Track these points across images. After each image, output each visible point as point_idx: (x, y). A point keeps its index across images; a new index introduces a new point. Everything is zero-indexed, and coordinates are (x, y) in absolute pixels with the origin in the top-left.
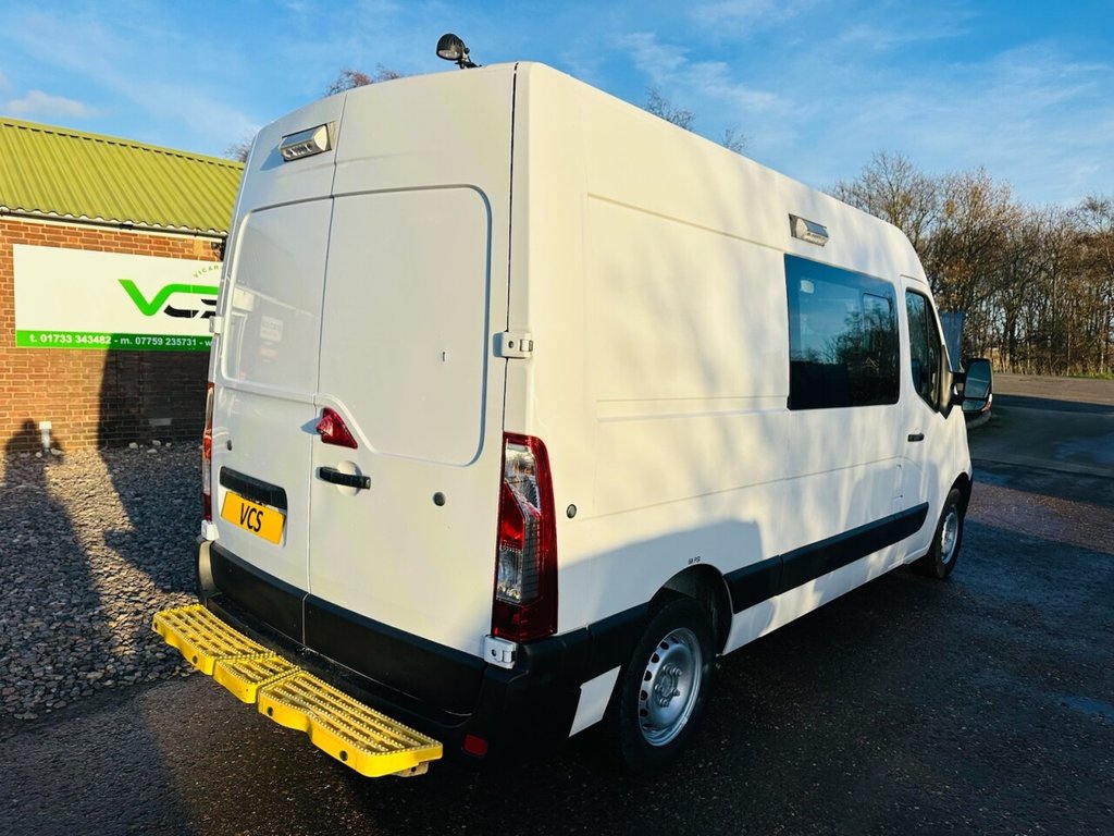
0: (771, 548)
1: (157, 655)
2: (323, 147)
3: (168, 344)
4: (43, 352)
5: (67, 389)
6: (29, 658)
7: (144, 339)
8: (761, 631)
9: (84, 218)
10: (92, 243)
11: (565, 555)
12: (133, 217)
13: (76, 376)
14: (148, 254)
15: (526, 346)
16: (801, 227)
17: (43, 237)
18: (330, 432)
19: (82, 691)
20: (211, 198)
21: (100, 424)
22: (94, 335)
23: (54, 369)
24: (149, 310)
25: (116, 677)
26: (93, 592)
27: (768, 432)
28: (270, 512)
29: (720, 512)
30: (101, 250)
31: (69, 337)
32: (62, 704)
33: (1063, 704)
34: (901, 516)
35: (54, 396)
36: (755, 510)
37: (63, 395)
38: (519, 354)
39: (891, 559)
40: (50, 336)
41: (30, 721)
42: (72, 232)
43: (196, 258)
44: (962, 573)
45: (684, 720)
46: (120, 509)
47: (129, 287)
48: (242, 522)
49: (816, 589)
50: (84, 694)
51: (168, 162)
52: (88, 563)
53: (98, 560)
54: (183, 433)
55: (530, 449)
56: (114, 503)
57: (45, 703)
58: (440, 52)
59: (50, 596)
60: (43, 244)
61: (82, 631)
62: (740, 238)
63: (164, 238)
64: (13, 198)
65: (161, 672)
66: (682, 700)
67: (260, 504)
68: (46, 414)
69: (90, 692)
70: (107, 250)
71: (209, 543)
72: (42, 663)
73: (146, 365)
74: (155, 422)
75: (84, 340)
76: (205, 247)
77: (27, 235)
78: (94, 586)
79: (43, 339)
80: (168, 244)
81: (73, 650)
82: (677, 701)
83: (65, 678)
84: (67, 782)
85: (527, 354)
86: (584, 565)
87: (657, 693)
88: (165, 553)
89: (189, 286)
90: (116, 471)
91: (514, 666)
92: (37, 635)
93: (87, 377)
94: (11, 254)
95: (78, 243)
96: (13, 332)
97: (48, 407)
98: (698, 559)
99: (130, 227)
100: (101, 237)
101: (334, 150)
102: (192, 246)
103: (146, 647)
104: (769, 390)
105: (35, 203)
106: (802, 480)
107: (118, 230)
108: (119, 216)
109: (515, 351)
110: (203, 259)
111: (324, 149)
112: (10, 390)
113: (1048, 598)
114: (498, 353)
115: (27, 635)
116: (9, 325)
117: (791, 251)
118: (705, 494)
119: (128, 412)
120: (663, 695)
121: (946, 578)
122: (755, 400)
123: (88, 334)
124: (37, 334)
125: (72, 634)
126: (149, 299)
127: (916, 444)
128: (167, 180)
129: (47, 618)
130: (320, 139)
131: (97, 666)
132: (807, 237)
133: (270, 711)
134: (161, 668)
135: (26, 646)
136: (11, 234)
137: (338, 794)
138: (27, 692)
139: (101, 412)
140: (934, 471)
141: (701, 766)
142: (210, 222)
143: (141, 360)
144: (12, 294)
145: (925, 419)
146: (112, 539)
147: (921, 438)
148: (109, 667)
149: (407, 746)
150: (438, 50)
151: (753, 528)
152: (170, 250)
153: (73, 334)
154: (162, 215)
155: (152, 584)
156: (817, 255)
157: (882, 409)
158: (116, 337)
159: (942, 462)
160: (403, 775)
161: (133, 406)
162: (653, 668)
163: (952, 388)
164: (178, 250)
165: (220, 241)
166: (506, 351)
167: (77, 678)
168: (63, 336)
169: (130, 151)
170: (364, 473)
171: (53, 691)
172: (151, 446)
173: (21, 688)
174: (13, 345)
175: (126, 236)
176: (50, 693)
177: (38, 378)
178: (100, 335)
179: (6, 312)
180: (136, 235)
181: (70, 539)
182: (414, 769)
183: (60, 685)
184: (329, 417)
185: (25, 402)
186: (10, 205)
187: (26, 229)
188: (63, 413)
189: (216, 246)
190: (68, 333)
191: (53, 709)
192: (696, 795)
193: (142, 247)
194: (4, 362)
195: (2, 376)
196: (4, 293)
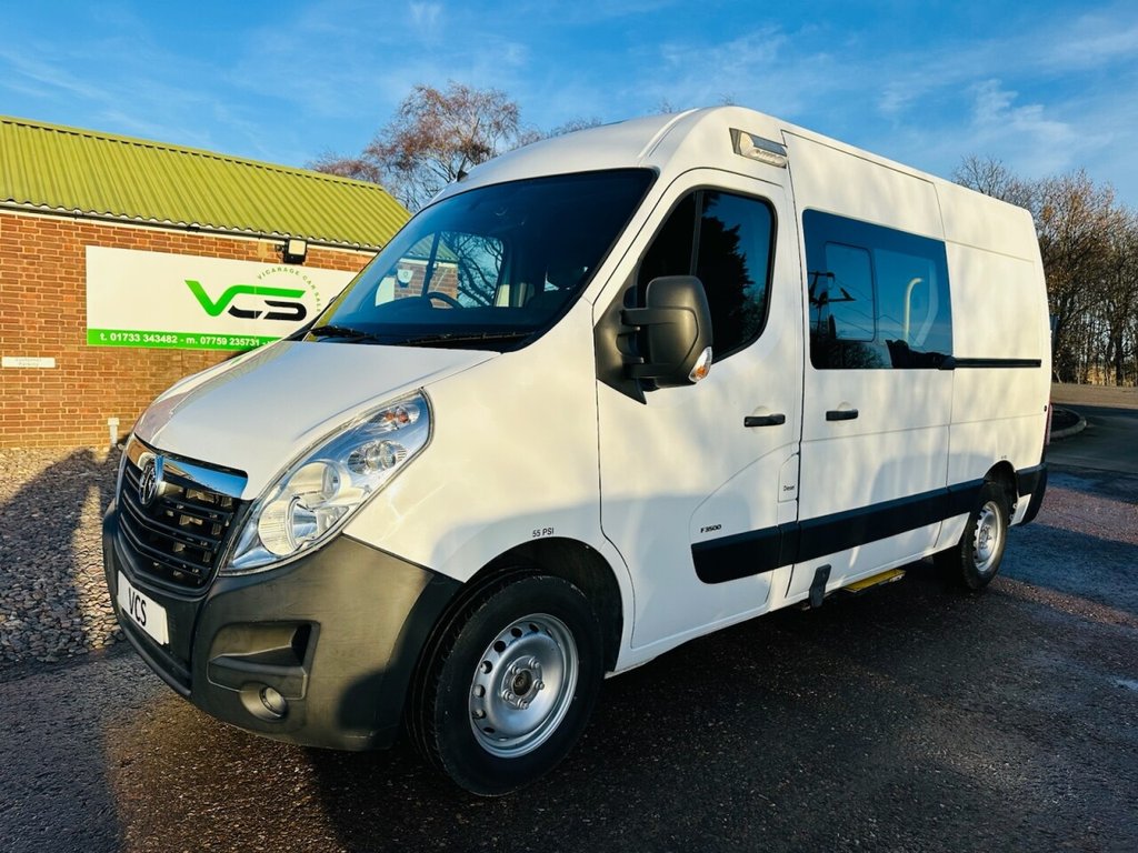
3: (232, 344)
4: (113, 350)
5: (134, 387)
6: (60, 611)
7: (209, 338)
9: (153, 221)
10: (160, 245)
12: (200, 220)
13: (143, 375)
14: (215, 256)
17: (114, 239)
22: (161, 334)
23: (123, 367)
24: (213, 310)
30: (168, 251)
31: (138, 336)
32: (84, 650)
33: (1121, 686)
35: (123, 393)
37: (131, 392)
40: (119, 335)
41: (51, 663)
42: (142, 235)
43: (260, 260)
44: (1028, 565)
47: (195, 287)
57: (67, 649)
60: (114, 246)
63: (229, 240)
64: (87, 202)
68: (114, 410)
70: (175, 252)
72: (71, 616)
75: (152, 339)
76: (268, 249)
77: (99, 237)
79: (113, 337)
80: (233, 246)
84: (75, 714)
89: (253, 288)
93: (153, 375)
94: (84, 255)
95: (147, 245)
96: (85, 330)
97: (116, 404)
99: (197, 229)
100: (169, 239)
102: (256, 248)
105: (107, 206)
107: (185, 232)
108: (186, 219)
110: (266, 261)
112: (81, 386)
113: (1122, 590)
116: (80, 324)
123: (155, 333)
124: (107, 333)
126: (214, 300)
128: (235, 187)
136: (84, 236)
138: (52, 639)
141: (710, 725)
142: (274, 225)
143: (206, 359)
144: (84, 293)
152: (235, 252)
153: (141, 333)
154: (228, 219)
158: (181, 336)
165: (283, 243)
168: (132, 335)
169: (201, 159)
173: (48, 636)
174: (85, 343)
175: (191, 238)
177: (107, 375)
178: (166, 334)
179: (78, 311)
180: (202, 237)
185: (94, 399)
186: (84, 208)
187: (98, 231)
188: (132, 410)
189: (279, 248)
190: (138, 332)
191: (75, 655)
192: (700, 750)
193: (208, 249)
194: (76, 359)
195: (73, 373)
196: (77, 293)
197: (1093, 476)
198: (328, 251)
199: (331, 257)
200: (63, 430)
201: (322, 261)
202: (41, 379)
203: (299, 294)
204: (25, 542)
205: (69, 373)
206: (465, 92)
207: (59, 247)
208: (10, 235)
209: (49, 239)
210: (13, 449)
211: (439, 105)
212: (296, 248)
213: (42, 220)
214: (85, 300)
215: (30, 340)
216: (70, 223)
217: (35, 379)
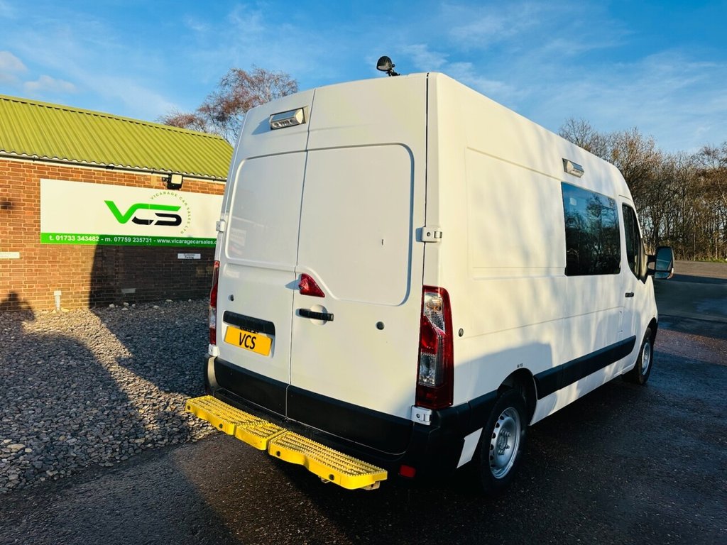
0: (557, 360)
1: (174, 429)
2: (300, 121)
3: (134, 241)
4: (57, 246)
5: (71, 270)
6: (97, 431)
7: (120, 238)
8: (549, 412)
9: (84, 162)
10: (89, 178)
11: (457, 358)
12: (114, 162)
13: (77, 262)
14: (123, 185)
15: (438, 235)
17: (59, 174)
18: (306, 287)
19: (135, 450)
20: (159, 149)
21: (91, 292)
22: (89, 236)
23: (64, 257)
24: (122, 220)
25: (153, 442)
26: (122, 393)
27: (555, 290)
28: (262, 337)
29: (532, 338)
30: (94, 182)
31: (74, 237)
32: (125, 457)
34: (621, 344)
35: (64, 274)
36: (548, 337)
37: (69, 274)
38: (434, 240)
39: (616, 371)
40: (62, 237)
41: (109, 467)
42: (77, 171)
43: (152, 187)
44: (652, 381)
45: (511, 464)
46: (120, 344)
47: (111, 205)
48: (241, 344)
49: (578, 387)
50: (137, 452)
51: (131, 127)
52: (112, 376)
53: (118, 374)
54: (143, 298)
55: (439, 295)
56: (114, 340)
57: (115, 457)
58: (379, 67)
59: (97, 395)
60: (59, 179)
61: (124, 416)
62: (539, 172)
63: (133, 174)
64: (41, 150)
65: (179, 439)
66: (509, 452)
67: (254, 333)
68: (58, 286)
69: (140, 451)
70: (98, 182)
71: (213, 358)
72: (106, 434)
73: (121, 254)
74: (126, 291)
75: (83, 239)
76: (158, 180)
77: (49, 173)
78: (122, 388)
79: (58, 238)
80: (135, 178)
81: (122, 427)
82: (508, 451)
83: (122, 443)
84: (146, 501)
85: (438, 240)
87: (498, 446)
88: (158, 370)
89: (148, 205)
90: (107, 321)
91: (431, 424)
92: (97, 418)
93: (83, 262)
94: (39, 185)
95: (80, 178)
96: (39, 233)
97: (59, 282)
98: (522, 365)
99: (113, 168)
100: (94, 174)
101: (307, 123)
102: (150, 180)
103: (166, 425)
104: (555, 264)
105: (53, 153)
106: (571, 319)
107: (105, 170)
108: (105, 161)
109: (431, 238)
110: (156, 188)
111: (301, 122)
112: (36, 270)
113: (710, 395)
114: (420, 239)
115: (91, 419)
116: (36, 230)
117: (564, 180)
118: (523, 326)
119: (109, 284)
120: (502, 447)
121: (644, 384)
122: (548, 269)
123: (85, 235)
124: (54, 235)
125: (118, 417)
126: (123, 213)
127: (629, 298)
128: (132, 139)
129: (100, 408)
130: (299, 116)
131: (140, 435)
132: (572, 172)
133: (278, 453)
134: (179, 436)
135: (92, 424)
136: (40, 172)
137: (309, 507)
138: (102, 450)
139: (91, 285)
140: (638, 316)
142: (160, 164)
143: (117, 251)
144: (39, 210)
145: (633, 284)
146: (120, 362)
147: (632, 295)
148: (147, 436)
149: (368, 472)
150: (378, 66)
151: (547, 347)
152: (136, 182)
153: (76, 235)
154: (132, 161)
155: (157, 388)
156: (576, 182)
157: (611, 277)
158: (102, 237)
159: (643, 311)
160: (367, 489)
161: (112, 281)
162: (497, 431)
163: (647, 264)
164: (141, 182)
165: (167, 176)
166: (425, 238)
167: (129, 443)
168: (70, 237)
169: (107, 120)
170: (329, 311)
171: (117, 450)
172: (123, 306)
173: (98, 449)
174: (39, 242)
175: (110, 173)
176: (116, 451)
177: (54, 263)
178: (92, 235)
179: (35, 222)
180: (116, 173)
181: (96, 362)
182: (372, 486)
183: (121, 447)
184: (306, 279)
185: (45, 278)
186: (39, 154)
187: (48, 169)
188: (69, 285)
189: (165, 180)
190: (73, 235)
191: (121, 460)
193: (119, 180)
194: (33, 253)
195: (31, 262)
196: (34, 209)
198: (195, 181)
199: (197, 185)
201: (191, 187)
202: (10, 266)
203: (177, 208)
204: (45, 383)
205: (28, 262)
206: (263, 73)
207: (23, 179)
209: (17, 175)
211: (245, 81)
212: (176, 180)
213: (12, 162)
214: (39, 214)
215: (3, 241)
216: (30, 164)
217: (6, 266)
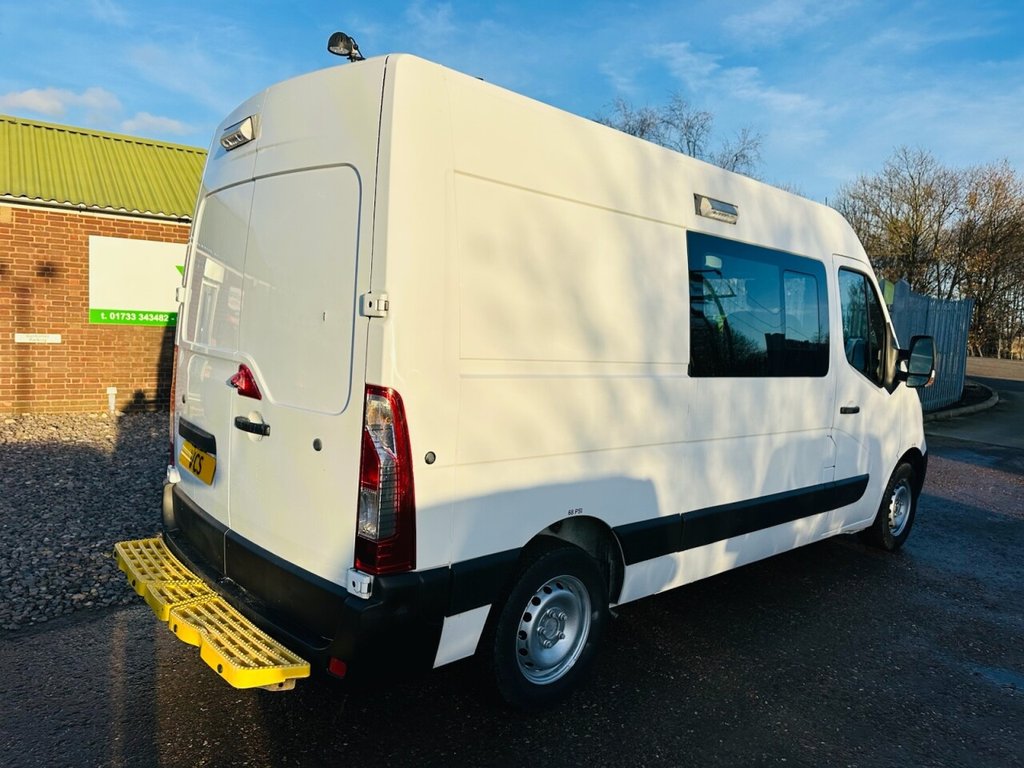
0: (669, 506)
2: (248, 136)
4: (110, 327)
5: (131, 360)
6: (30, 580)
8: (662, 585)
9: (148, 213)
10: (155, 235)
11: (422, 497)
13: (138, 349)
15: (382, 307)
16: (705, 205)
17: (114, 230)
18: (243, 385)
19: (64, 609)
21: (157, 391)
22: (154, 314)
23: (121, 343)
25: (96, 599)
27: (662, 396)
28: (207, 458)
29: (608, 466)
30: (162, 240)
31: (134, 315)
32: (45, 618)
33: (976, 674)
34: (833, 486)
35: (121, 365)
36: (648, 468)
37: (128, 365)
38: (377, 314)
39: (825, 526)
40: (118, 315)
41: (13, 630)
42: (138, 226)
44: (914, 546)
45: (571, 662)
48: (190, 466)
49: (728, 549)
50: (65, 612)
55: (389, 400)
57: (30, 618)
58: (331, 49)
59: (66, 531)
60: (113, 236)
61: (81, 560)
62: (635, 216)
64: (90, 196)
66: (567, 644)
68: (113, 381)
69: (70, 610)
70: (167, 241)
71: (171, 486)
72: (39, 585)
75: (146, 317)
77: (101, 228)
79: (112, 316)
81: (68, 575)
82: (563, 645)
83: (54, 598)
85: (383, 313)
86: (448, 509)
87: (539, 634)
91: (370, 597)
92: (43, 561)
93: (146, 350)
94: (87, 244)
95: (143, 235)
96: (87, 310)
97: (115, 375)
98: (580, 510)
100: (162, 229)
101: (256, 139)
104: (664, 357)
105: (108, 200)
106: (706, 443)
107: (177, 223)
108: (178, 211)
109: (374, 311)
111: (250, 138)
112: (83, 359)
115: (35, 561)
116: (84, 305)
117: (695, 228)
118: (589, 451)
120: (546, 636)
121: (895, 550)
122: (649, 367)
123: (149, 313)
124: (107, 312)
125: (71, 562)
127: (852, 416)
129: (56, 548)
130: (246, 130)
131: (83, 589)
132: (713, 215)
133: (176, 627)
135: (31, 570)
136: (88, 227)
138: (19, 607)
139: (158, 380)
140: (875, 445)
141: (584, 707)
144: (87, 277)
145: (862, 393)
147: (856, 410)
148: (93, 591)
149: (276, 663)
150: (329, 47)
151: (646, 485)
153: (137, 313)
156: (728, 232)
157: (808, 381)
158: (173, 315)
159: (885, 437)
160: (270, 690)
162: (534, 610)
163: (898, 364)
166: (367, 310)
167: (64, 598)
168: (128, 315)
169: (195, 156)
170: (266, 423)
171: (41, 607)
173: (15, 604)
174: (87, 321)
175: (180, 228)
176: (38, 609)
177: (107, 349)
178: (159, 313)
179: (82, 294)
182: (281, 685)
183: (48, 604)
184: (244, 372)
185: (95, 370)
186: (87, 202)
187: (100, 223)
188: (128, 381)
190: (134, 312)
191: (36, 622)
192: (570, 733)
194: (79, 336)
195: (77, 348)
196: (80, 277)
197: (995, 453)
200: (68, 397)
202: (49, 354)
204: (13, 510)
205: (73, 348)
207: (65, 236)
208: (22, 227)
209: (57, 230)
210: (24, 414)
213: (51, 213)
214: (88, 283)
215: (39, 319)
216: (76, 215)
217: (43, 353)
